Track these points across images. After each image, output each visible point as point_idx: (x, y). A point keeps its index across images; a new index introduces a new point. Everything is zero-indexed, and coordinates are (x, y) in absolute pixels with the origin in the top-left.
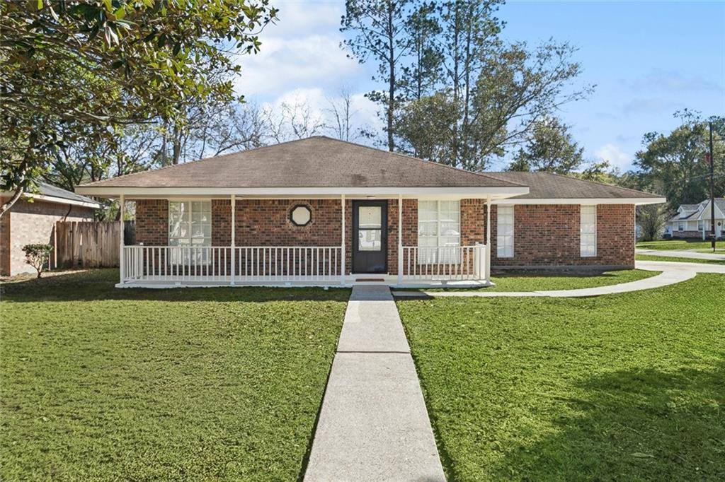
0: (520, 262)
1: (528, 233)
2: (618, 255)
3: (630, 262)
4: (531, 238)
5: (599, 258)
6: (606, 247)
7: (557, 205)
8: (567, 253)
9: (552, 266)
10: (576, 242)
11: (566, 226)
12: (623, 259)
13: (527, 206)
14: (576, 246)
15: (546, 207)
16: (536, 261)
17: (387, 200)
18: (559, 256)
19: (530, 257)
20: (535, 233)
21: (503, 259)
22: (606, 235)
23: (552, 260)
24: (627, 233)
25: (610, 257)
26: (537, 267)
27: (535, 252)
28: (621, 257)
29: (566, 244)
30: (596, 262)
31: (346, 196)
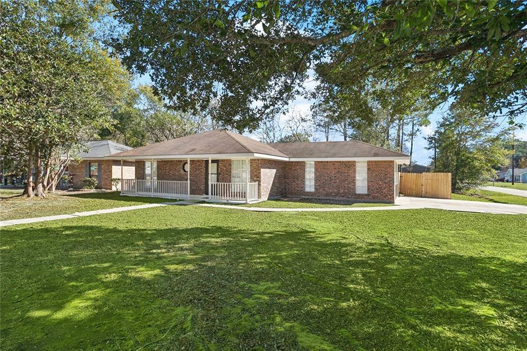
0: (317, 195)
1: (322, 178)
2: (382, 194)
3: (390, 198)
4: (324, 180)
5: (368, 195)
6: (373, 188)
7: (340, 162)
8: (346, 191)
9: (337, 198)
10: (353, 184)
11: (346, 174)
12: (386, 196)
13: (322, 162)
14: (352, 187)
15: (334, 163)
16: (327, 195)
17: (218, 160)
18: (341, 192)
19: (324, 192)
20: (326, 178)
21: (307, 192)
22: (373, 180)
23: (337, 194)
24: (389, 179)
25: (376, 195)
26: (328, 198)
27: (327, 189)
28: (384, 195)
29: (346, 185)
30: (366, 197)
31: (190, 158)
